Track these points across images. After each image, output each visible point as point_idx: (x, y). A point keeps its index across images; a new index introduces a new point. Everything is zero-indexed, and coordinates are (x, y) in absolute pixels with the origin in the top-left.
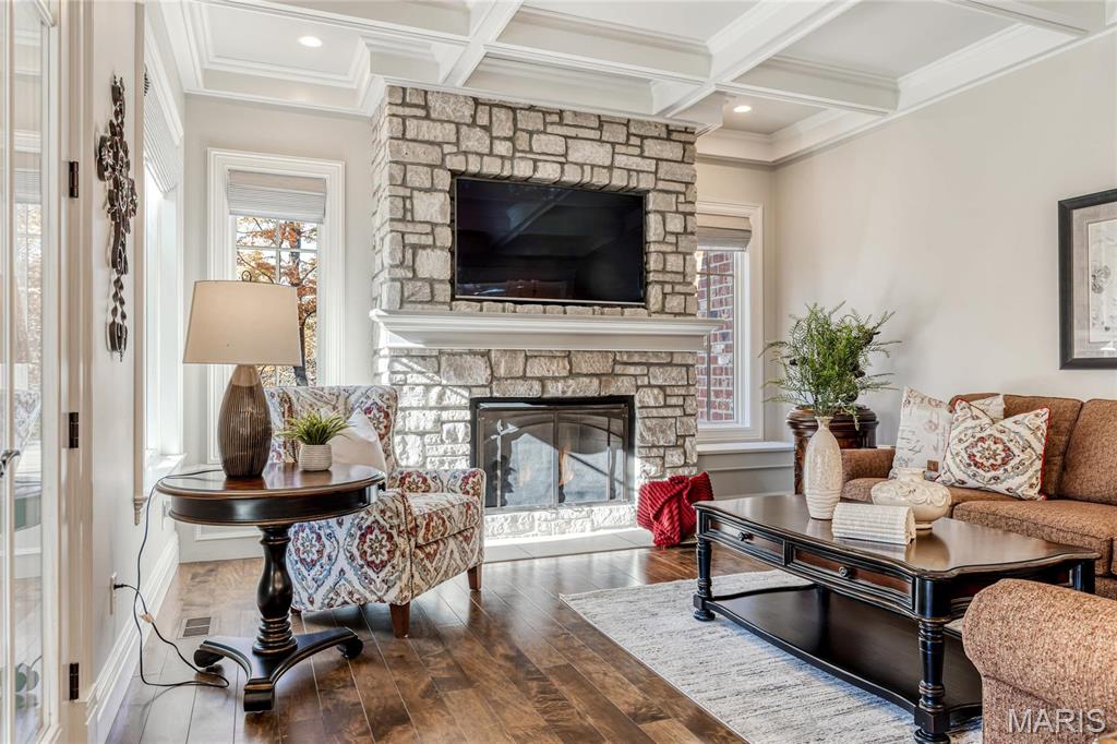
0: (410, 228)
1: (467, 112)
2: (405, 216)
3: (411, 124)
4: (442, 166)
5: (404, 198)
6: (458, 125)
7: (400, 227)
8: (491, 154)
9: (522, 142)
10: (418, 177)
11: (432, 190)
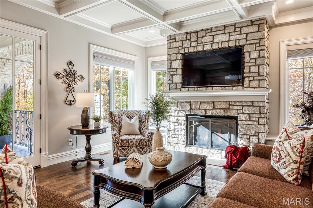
0: (171, 70)
1: (185, 37)
2: (170, 67)
3: (172, 44)
4: (179, 53)
5: (170, 63)
6: (182, 41)
7: (169, 70)
8: (191, 46)
9: (199, 41)
10: (173, 57)
11: (176, 60)
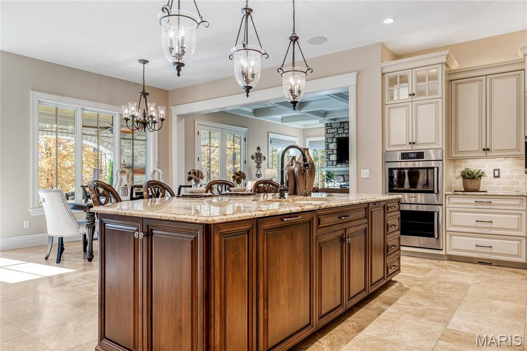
0: (328, 151)
1: (339, 125)
2: (328, 148)
3: (328, 130)
4: (334, 137)
5: (327, 145)
6: (337, 128)
7: (327, 151)
8: (344, 133)
10: (330, 140)
11: (332, 142)
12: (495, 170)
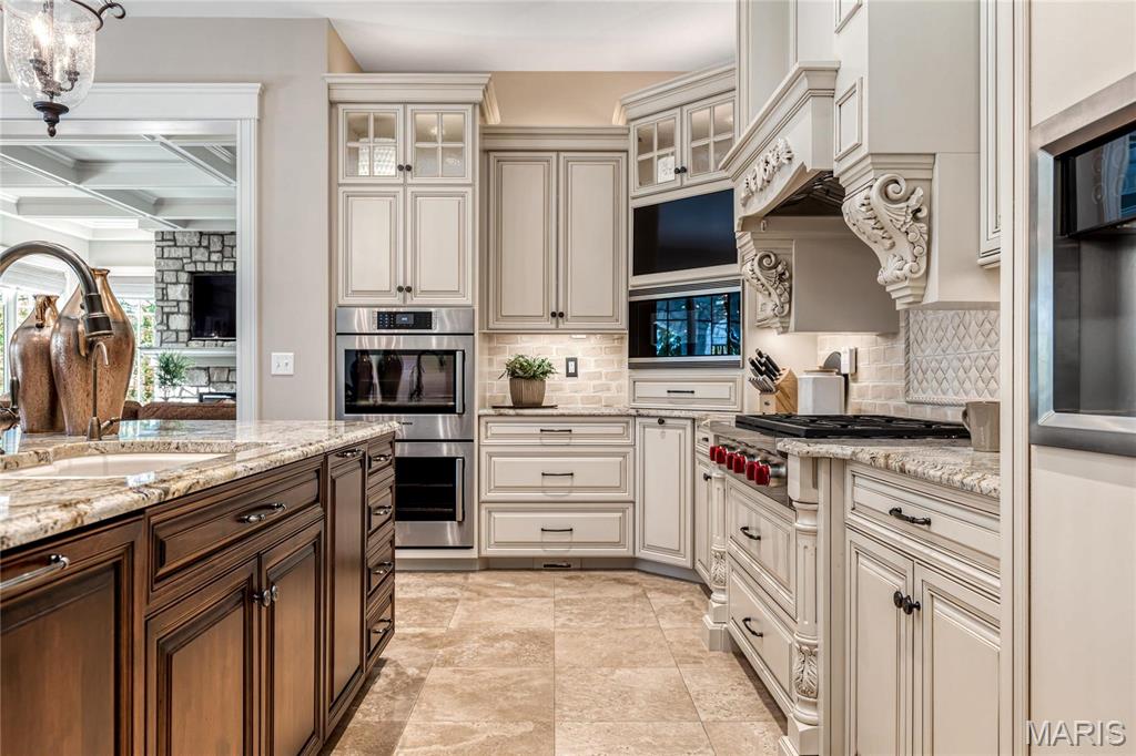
0: (166, 304)
1: (196, 240)
2: (164, 297)
3: (166, 250)
4: (183, 270)
5: (163, 289)
6: (191, 248)
7: (161, 304)
8: (209, 261)
9: (227, 253)
10: (170, 277)
11: (177, 283)
12: (568, 360)
